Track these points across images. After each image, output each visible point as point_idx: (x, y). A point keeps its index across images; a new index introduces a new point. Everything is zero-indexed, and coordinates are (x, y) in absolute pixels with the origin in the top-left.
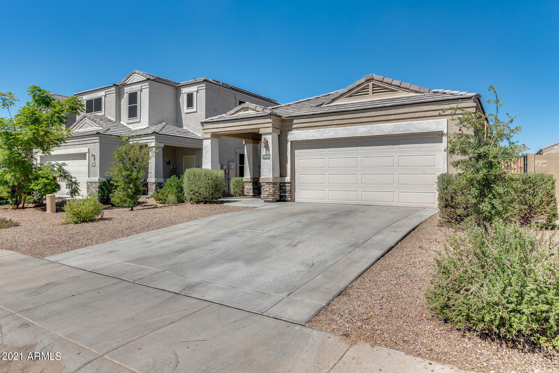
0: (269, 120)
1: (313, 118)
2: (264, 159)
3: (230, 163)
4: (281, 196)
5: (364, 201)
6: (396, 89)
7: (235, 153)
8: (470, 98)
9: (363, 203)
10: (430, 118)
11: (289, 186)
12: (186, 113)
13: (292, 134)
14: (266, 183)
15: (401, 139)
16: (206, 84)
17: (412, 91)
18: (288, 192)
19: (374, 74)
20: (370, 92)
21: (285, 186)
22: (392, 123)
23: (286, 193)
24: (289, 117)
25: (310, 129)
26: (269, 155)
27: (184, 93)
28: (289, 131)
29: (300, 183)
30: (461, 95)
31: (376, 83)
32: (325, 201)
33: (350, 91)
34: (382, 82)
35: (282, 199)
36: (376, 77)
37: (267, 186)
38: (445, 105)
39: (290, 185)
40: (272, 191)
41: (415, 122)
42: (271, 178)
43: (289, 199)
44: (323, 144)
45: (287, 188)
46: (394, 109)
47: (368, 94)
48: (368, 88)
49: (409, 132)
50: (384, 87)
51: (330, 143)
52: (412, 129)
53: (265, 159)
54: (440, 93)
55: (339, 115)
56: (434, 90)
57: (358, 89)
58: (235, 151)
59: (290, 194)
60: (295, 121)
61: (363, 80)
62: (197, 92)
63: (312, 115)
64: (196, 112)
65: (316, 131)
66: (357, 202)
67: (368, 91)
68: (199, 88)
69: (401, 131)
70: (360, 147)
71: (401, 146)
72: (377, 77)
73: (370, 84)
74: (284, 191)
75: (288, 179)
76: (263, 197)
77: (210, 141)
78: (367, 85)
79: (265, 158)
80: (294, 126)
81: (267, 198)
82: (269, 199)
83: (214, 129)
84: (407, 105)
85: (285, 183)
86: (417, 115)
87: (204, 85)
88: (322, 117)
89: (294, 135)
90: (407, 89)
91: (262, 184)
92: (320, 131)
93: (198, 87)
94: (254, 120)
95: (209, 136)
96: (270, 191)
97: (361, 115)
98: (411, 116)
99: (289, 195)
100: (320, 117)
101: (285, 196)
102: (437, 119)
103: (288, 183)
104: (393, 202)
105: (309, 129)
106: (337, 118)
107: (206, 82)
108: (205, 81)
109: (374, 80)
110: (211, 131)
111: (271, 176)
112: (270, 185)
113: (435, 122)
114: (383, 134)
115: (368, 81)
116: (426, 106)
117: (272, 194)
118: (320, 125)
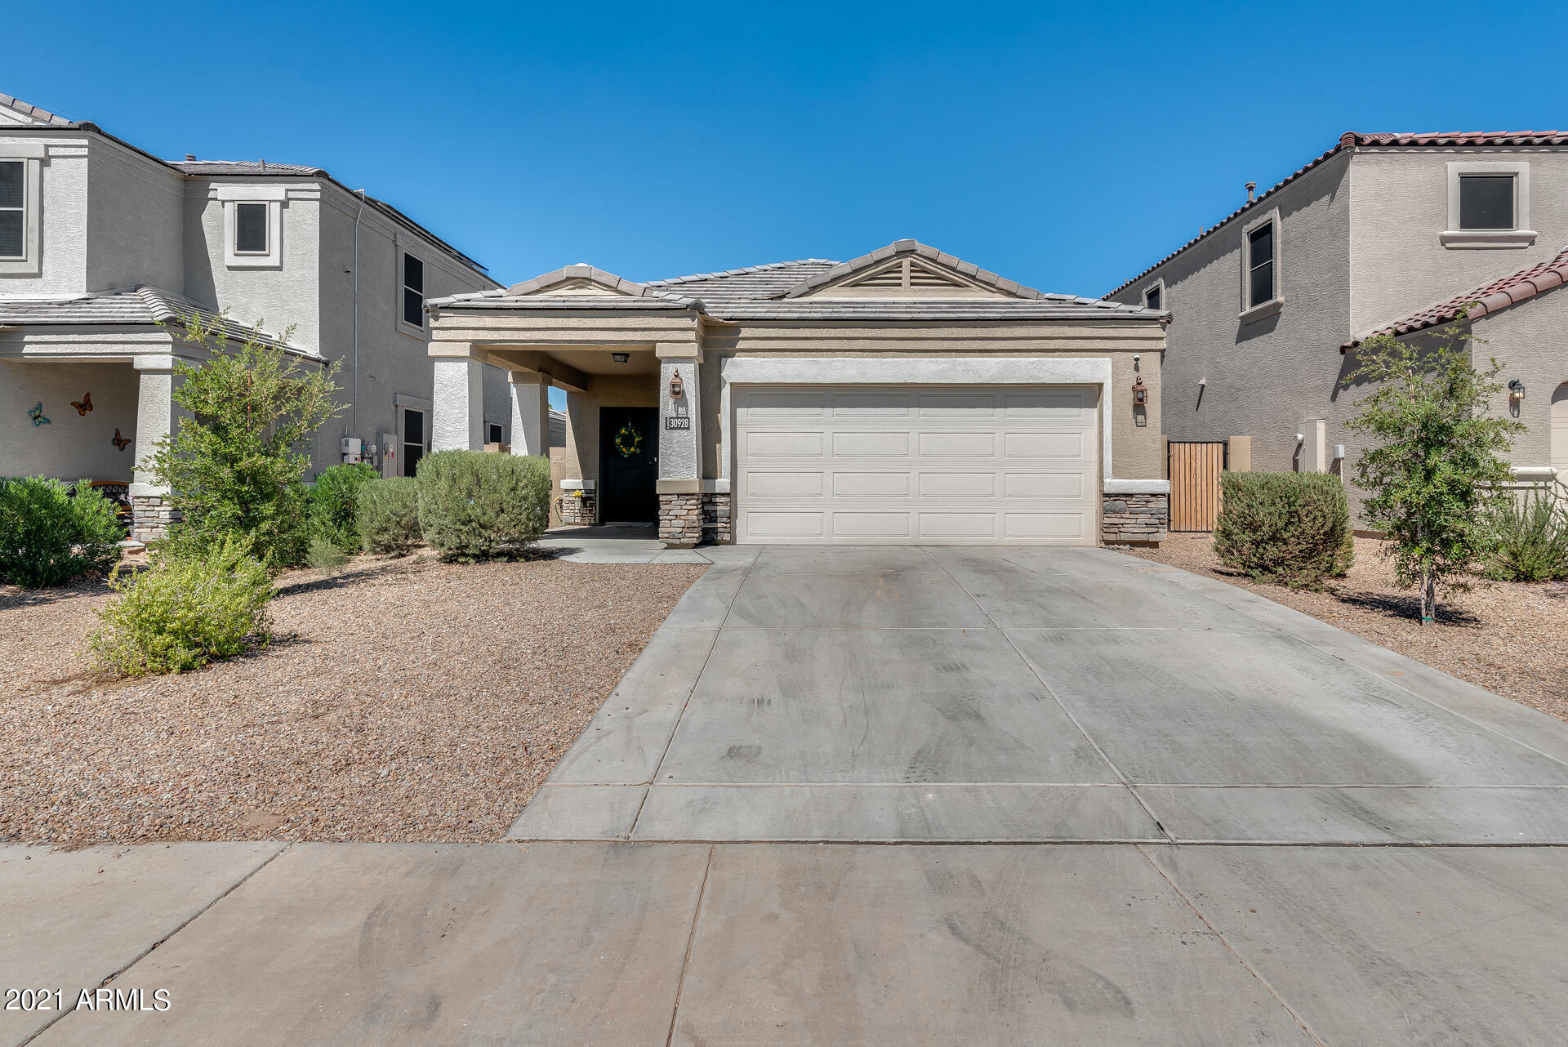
0: (686, 322)
1: (798, 328)
2: (671, 428)
3: (385, 436)
4: (705, 531)
5: (924, 535)
6: (964, 282)
7: (393, 407)
8: (1156, 320)
9: (922, 540)
10: (1078, 354)
11: (726, 504)
12: (230, 268)
13: (736, 365)
14: (678, 495)
15: (1010, 396)
16: (321, 184)
17: (1000, 290)
18: (725, 520)
19: (916, 241)
20: (906, 281)
21: (715, 504)
22: (996, 357)
23: (716, 522)
24: (731, 319)
25: (788, 357)
26: (689, 418)
27: (223, 202)
28: (727, 356)
29: (752, 495)
30: (1131, 312)
31: (918, 262)
32: (824, 539)
33: (856, 271)
34: (934, 261)
35: (708, 539)
36: (920, 247)
37: (679, 502)
38: (1107, 330)
39: (727, 499)
40: (695, 518)
41: (1049, 361)
42: (693, 482)
43: (727, 537)
44: (820, 395)
45: (718, 508)
46: (1004, 326)
47: (900, 285)
48: (900, 272)
49: (1036, 382)
50: (936, 273)
51: (838, 395)
52: (1041, 375)
53: (674, 428)
54: (1069, 303)
55: (869, 328)
56: (1048, 295)
57: (875, 270)
58: (395, 401)
59: (728, 525)
60: (745, 332)
61: (890, 250)
62: (285, 204)
63: (798, 320)
64: (280, 268)
65: (807, 362)
66: (909, 540)
67: (900, 278)
68: (291, 195)
69: (1018, 378)
70: (916, 409)
71: (1010, 410)
72: (924, 250)
73: (906, 262)
74: (712, 517)
75: (722, 483)
76: (667, 535)
77: (464, 366)
78: (897, 264)
79: (674, 425)
80: (741, 345)
81: (680, 536)
82: (684, 540)
83: (480, 332)
84: (1020, 320)
85: (715, 495)
86: (1052, 344)
87: (317, 186)
88: (824, 328)
89: (740, 369)
90: (989, 286)
91: (661, 498)
92: (817, 362)
93: (287, 190)
94: (637, 316)
95: (464, 350)
96: (690, 518)
97: (924, 332)
98: (1038, 347)
99: (725, 528)
100: (819, 328)
101: (715, 531)
102: (1089, 357)
103: (723, 495)
104: (992, 536)
105: (785, 356)
106: (865, 335)
107: (321, 179)
108: (321, 174)
109: (915, 254)
110: (472, 335)
111: (695, 476)
112: (688, 500)
113: (1088, 363)
114: (978, 382)
115: (901, 254)
116: (1070, 326)
117: (696, 525)
118: (818, 347)
